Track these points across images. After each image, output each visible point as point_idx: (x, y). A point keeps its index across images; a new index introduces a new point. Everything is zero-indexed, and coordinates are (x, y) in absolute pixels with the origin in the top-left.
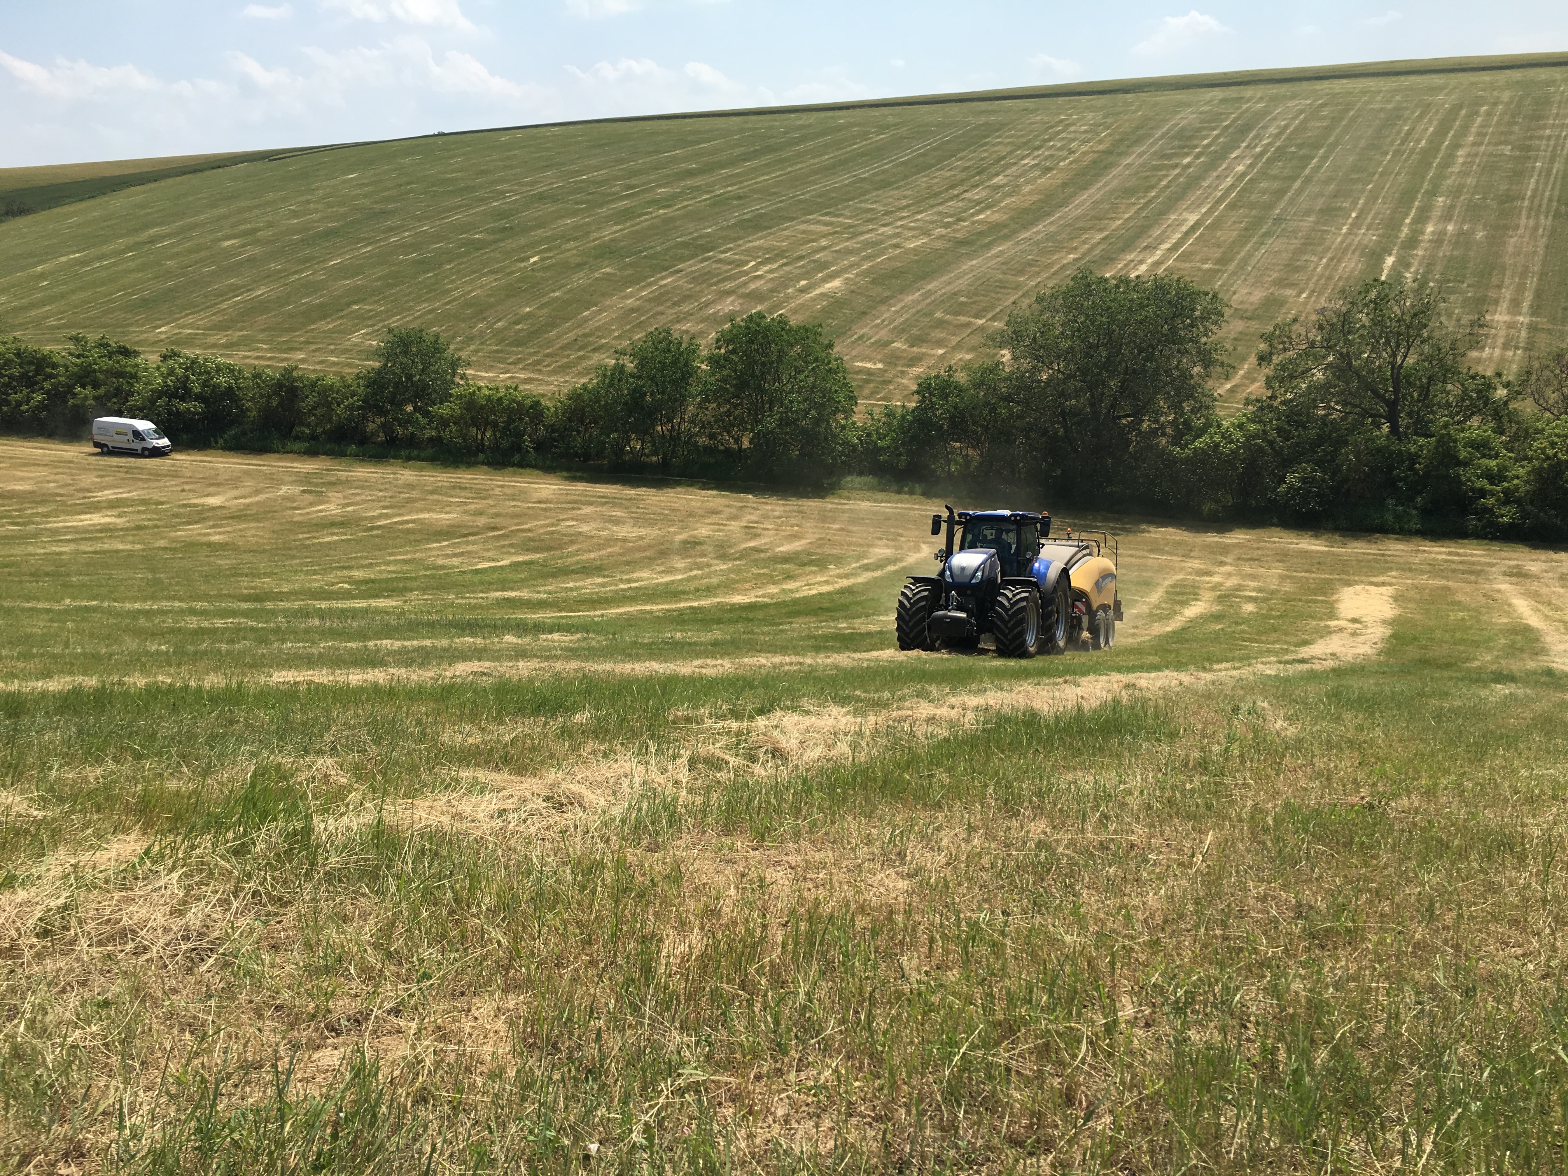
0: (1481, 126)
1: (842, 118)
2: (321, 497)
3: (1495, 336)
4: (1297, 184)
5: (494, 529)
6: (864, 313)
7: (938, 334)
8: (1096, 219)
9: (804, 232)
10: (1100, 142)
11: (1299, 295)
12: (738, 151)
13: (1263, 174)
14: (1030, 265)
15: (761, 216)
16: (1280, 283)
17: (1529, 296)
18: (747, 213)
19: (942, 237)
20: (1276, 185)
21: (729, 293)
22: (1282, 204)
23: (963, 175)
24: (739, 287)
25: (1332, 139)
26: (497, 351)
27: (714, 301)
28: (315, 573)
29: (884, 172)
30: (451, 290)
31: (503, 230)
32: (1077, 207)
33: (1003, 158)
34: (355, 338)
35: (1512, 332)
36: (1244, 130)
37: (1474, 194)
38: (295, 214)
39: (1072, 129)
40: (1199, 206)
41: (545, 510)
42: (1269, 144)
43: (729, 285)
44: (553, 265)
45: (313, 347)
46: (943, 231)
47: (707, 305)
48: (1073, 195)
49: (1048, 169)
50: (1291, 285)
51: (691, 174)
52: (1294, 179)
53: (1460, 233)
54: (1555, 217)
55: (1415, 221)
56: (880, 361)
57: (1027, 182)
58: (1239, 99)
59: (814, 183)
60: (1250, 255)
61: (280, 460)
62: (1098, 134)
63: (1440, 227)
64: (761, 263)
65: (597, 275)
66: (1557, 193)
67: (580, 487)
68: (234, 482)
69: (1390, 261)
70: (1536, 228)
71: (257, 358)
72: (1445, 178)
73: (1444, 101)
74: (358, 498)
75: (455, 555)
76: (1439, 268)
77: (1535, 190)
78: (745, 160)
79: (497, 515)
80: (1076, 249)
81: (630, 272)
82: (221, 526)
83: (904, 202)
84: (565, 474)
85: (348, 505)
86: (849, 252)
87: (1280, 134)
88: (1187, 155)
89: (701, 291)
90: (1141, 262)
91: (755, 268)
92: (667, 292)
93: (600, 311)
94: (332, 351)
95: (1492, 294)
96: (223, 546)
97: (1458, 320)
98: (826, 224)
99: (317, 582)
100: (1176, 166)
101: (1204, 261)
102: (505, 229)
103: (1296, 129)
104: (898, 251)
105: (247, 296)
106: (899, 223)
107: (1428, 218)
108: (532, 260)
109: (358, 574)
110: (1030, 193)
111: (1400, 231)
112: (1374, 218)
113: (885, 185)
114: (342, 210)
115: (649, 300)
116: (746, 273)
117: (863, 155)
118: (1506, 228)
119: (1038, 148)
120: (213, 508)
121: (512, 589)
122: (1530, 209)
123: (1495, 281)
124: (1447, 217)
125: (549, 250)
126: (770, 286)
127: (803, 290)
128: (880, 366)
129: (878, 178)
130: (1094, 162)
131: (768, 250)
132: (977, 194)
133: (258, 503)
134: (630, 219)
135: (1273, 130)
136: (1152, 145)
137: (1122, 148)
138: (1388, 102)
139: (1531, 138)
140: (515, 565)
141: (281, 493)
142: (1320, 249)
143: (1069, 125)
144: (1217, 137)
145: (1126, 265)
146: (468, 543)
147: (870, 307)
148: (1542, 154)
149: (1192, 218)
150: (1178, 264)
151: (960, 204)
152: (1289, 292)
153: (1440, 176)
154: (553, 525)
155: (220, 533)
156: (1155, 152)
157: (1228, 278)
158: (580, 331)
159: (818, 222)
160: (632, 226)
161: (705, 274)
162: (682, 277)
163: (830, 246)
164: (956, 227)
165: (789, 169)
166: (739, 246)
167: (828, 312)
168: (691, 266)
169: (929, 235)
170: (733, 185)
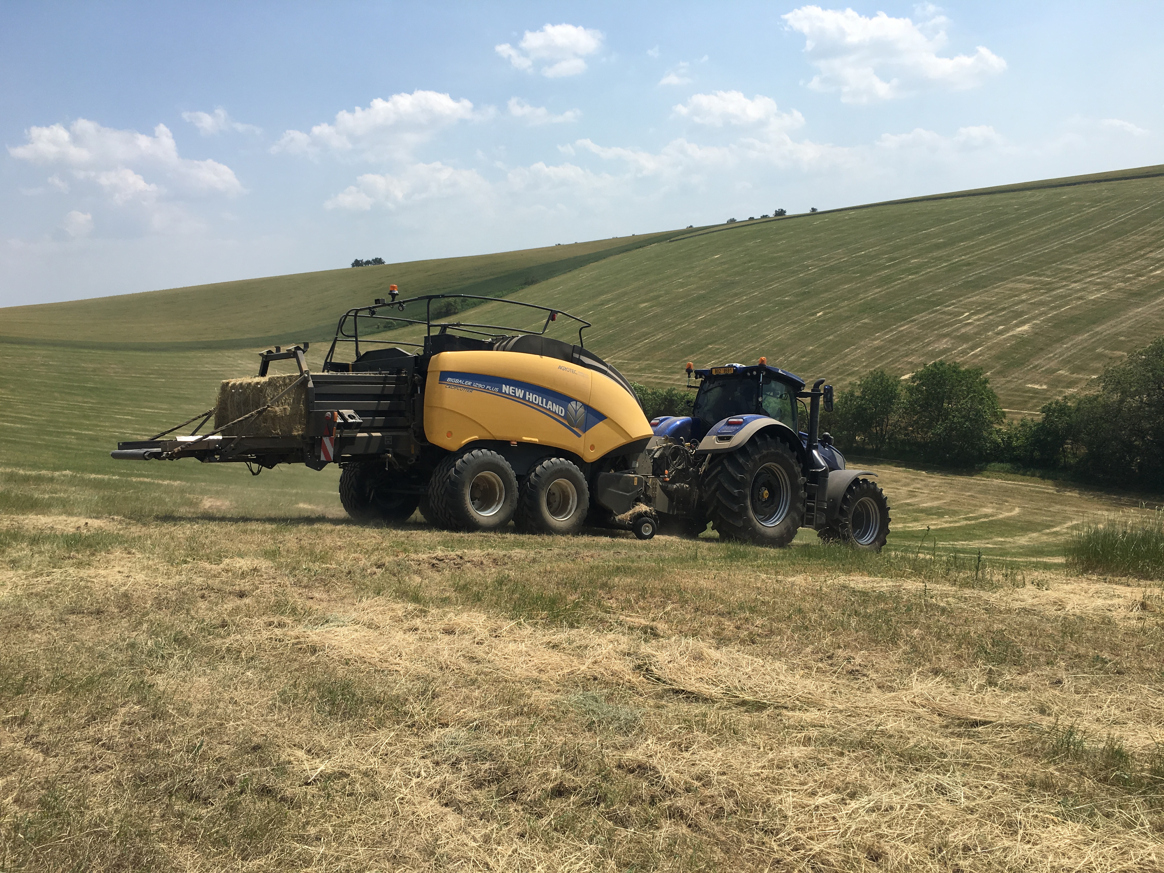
1: (1067, 193)
6: (1042, 349)
7: (1096, 364)
9: (1010, 289)
12: (977, 227)
15: (982, 278)
18: (972, 276)
19: (1119, 290)
21: (945, 336)
23: (1152, 238)
24: (953, 331)
27: (934, 342)
29: (1087, 238)
31: (803, 294)
43: (946, 330)
44: (831, 318)
46: (1122, 285)
47: (929, 344)
51: (938, 247)
56: (1046, 384)
59: (1029, 249)
64: (972, 314)
65: (858, 324)
78: (980, 234)
81: (880, 322)
83: (1097, 263)
86: (1042, 303)
89: (926, 334)
91: (968, 318)
92: (903, 336)
93: (856, 349)
98: (1029, 282)
102: (805, 293)
104: (1081, 302)
105: (652, 339)
106: (1088, 280)
108: (818, 315)
113: (1084, 249)
114: (709, 282)
115: (890, 341)
116: (961, 321)
117: (1075, 225)
125: (830, 307)
126: (976, 330)
127: (1000, 333)
128: (1045, 387)
129: (1081, 244)
131: (980, 304)
134: (888, 283)
147: (1047, 345)
151: (1143, 262)
158: (841, 362)
159: (1024, 281)
160: (888, 288)
161: (931, 322)
162: (915, 325)
163: (1028, 300)
164: (1133, 281)
165: (1012, 240)
166: (961, 301)
167: (1014, 349)
168: (922, 317)
169: (1110, 289)
170: (968, 254)
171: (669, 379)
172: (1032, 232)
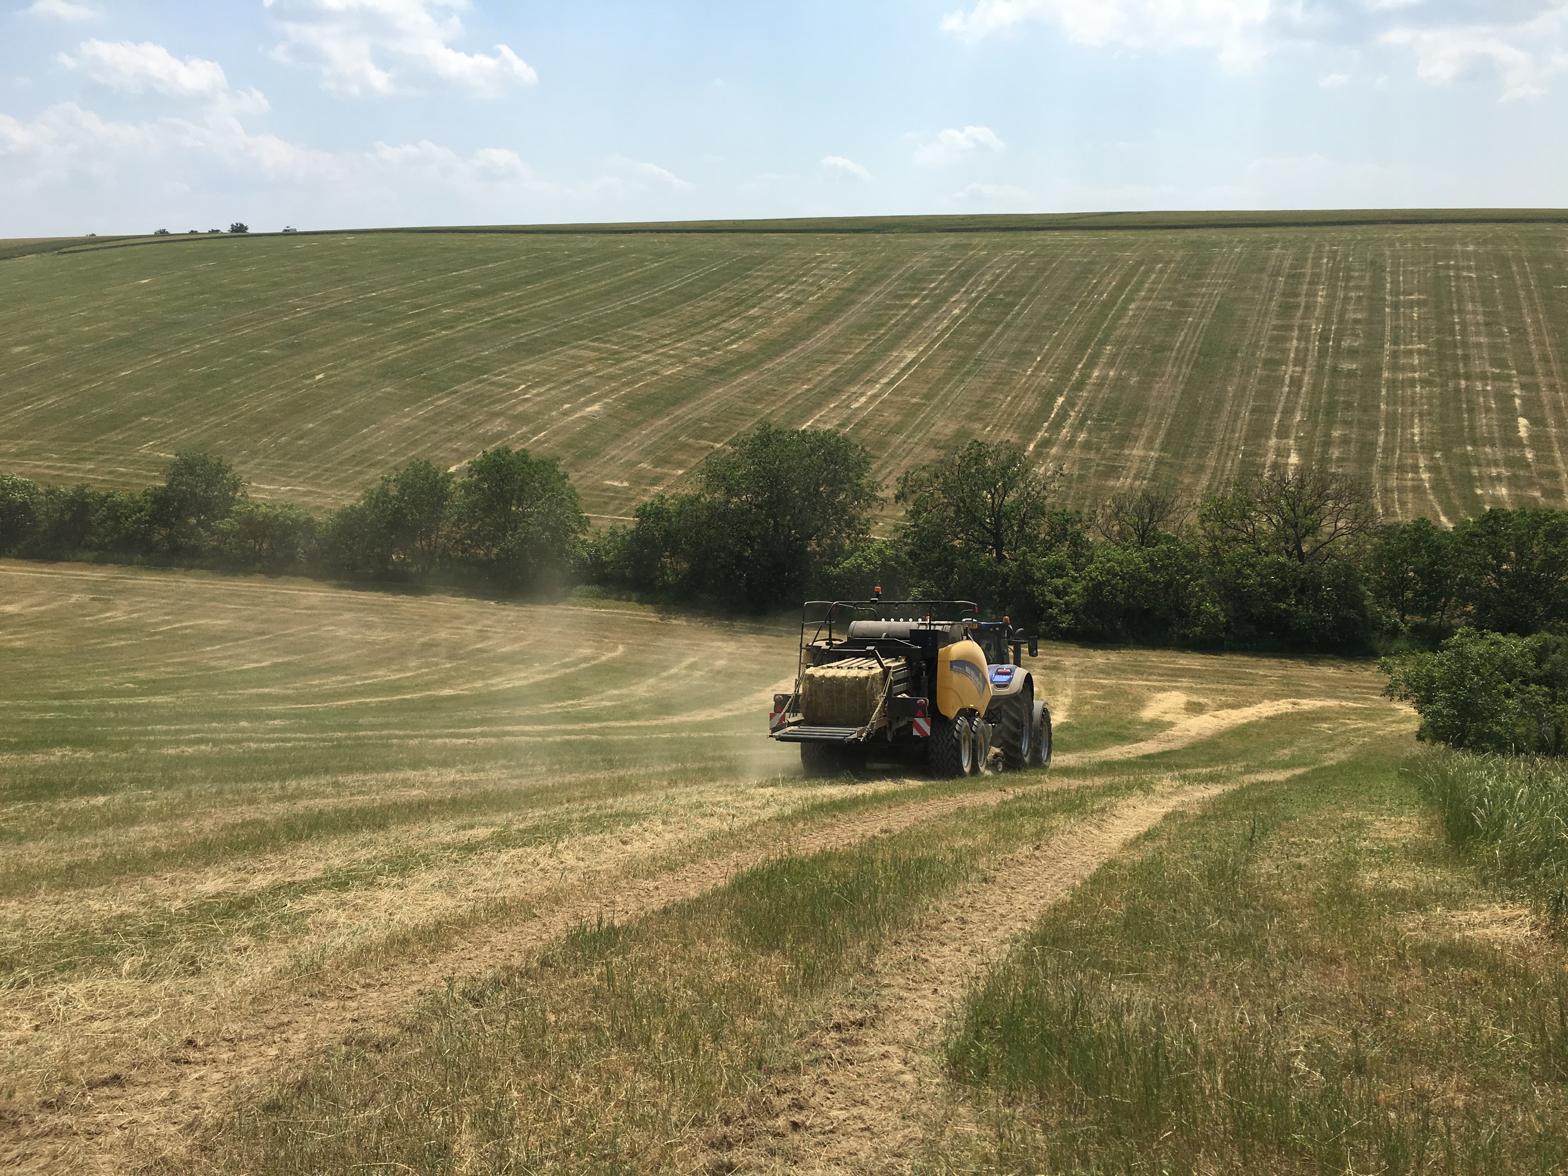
0: (1153, 283)
1: (624, 242)
2: (108, 605)
3: (1130, 468)
4: (998, 330)
5: (263, 633)
6: (618, 436)
7: (681, 456)
8: (832, 352)
9: (573, 357)
10: (846, 280)
11: (984, 428)
12: (522, 273)
13: (974, 319)
14: (768, 394)
15: (535, 340)
16: (970, 418)
17: (1162, 434)
18: (524, 336)
19: (696, 365)
20: (982, 329)
21: (498, 414)
22: (983, 347)
23: (724, 306)
24: (508, 408)
25: (1033, 289)
26: (279, 465)
27: (485, 422)
28: (106, 674)
29: (653, 300)
30: (237, 405)
31: (291, 346)
32: (817, 341)
33: (761, 291)
34: (144, 450)
35: (1144, 465)
36: (965, 276)
37: (1136, 343)
38: (87, 321)
39: (824, 266)
40: (917, 345)
41: (310, 615)
42: (984, 290)
43: (498, 407)
44: (337, 383)
45: (101, 458)
46: (697, 359)
47: (478, 425)
48: (816, 329)
49: (799, 303)
50: (981, 419)
51: (476, 295)
52: (996, 324)
53: (1119, 378)
54: (1194, 367)
55: (1085, 367)
56: (627, 480)
57: (779, 315)
58: (967, 247)
59: (588, 308)
60: (951, 392)
61: (70, 568)
62: (845, 272)
63: (1104, 372)
64: (529, 387)
65: (378, 394)
66: (1199, 345)
67: (345, 594)
68: (27, 590)
69: (1060, 400)
70: (1177, 377)
71: (48, 467)
72: (1116, 328)
73: (1130, 256)
74: (143, 605)
75: (225, 658)
76: (1098, 408)
77: (1183, 342)
78: (527, 283)
79: (267, 621)
80: (810, 380)
81: (409, 391)
82: (22, 632)
83: (668, 331)
84: (334, 582)
85: (133, 612)
86: (612, 378)
87: (993, 281)
88: (916, 296)
89: (473, 412)
90: (862, 394)
91: (525, 392)
92: (442, 413)
93: (378, 430)
94: (121, 462)
95: (1134, 432)
96: (26, 651)
97: (1104, 454)
98: (594, 350)
99: (108, 682)
100: (904, 306)
101: (913, 396)
102: (293, 344)
103: (1008, 277)
104: (656, 378)
105: (38, 405)
106: (661, 351)
107: (1096, 364)
108: (318, 377)
109: (141, 675)
110: (780, 325)
111: (1072, 374)
112: (1053, 363)
113: (653, 313)
114: (134, 319)
115: (426, 420)
116: (516, 396)
117: (637, 282)
118: (1155, 375)
119: (792, 283)
120: (12, 616)
121: (267, 687)
122: (1176, 359)
123: (1138, 420)
124: (1111, 364)
125: (335, 367)
126: (536, 408)
127: (566, 413)
128: (626, 484)
129: (648, 306)
130: (838, 298)
131: (538, 374)
132: (733, 324)
133: (53, 611)
134: (414, 339)
135: (988, 277)
136: (889, 285)
137: (863, 287)
138: (1085, 256)
139: (1190, 295)
140: (275, 666)
141: (72, 601)
142: (1007, 388)
143: (823, 262)
144: (943, 281)
145: (849, 397)
146: (238, 646)
147: (623, 431)
148: (1195, 309)
149: (911, 356)
150: (891, 398)
151: (718, 334)
152: (977, 426)
153: (1112, 328)
154: (315, 630)
155: (20, 639)
156: (890, 292)
157: (930, 412)
158: (358, 448)
159: (587, 348)
160: (415, 346)
161: (478, 396)
162: (457, 399)
163: (595, 372)
164: (710, 356)
165: (568, 294)
166: (513, 369)
167: (584, 435)
168: (466, 388)
169: (686, 363)
170: (514, 308)
171: (76, 469)
172: (590, 287)
